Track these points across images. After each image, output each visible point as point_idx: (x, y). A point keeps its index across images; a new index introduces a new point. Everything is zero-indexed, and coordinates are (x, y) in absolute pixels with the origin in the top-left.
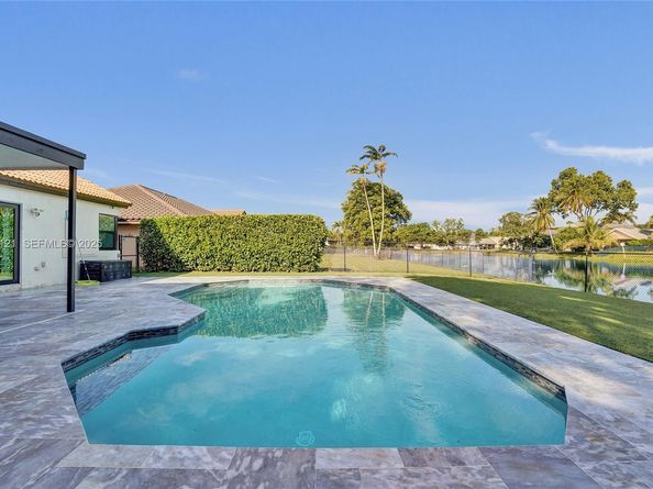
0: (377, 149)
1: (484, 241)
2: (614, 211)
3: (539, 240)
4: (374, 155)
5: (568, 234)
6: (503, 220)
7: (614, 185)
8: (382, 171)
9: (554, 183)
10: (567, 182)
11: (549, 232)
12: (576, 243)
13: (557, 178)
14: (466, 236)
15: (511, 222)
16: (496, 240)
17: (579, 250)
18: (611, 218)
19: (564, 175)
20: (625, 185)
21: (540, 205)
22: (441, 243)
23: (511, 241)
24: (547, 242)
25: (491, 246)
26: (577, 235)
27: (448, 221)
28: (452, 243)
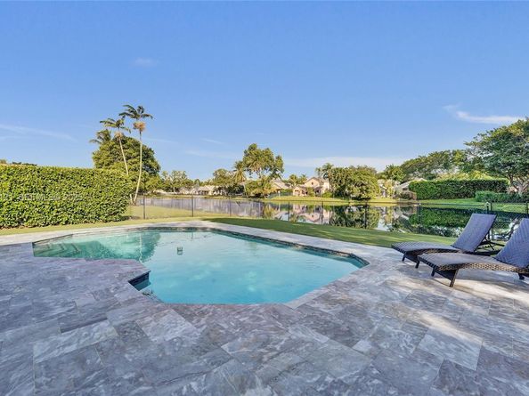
0: (136, 109)
1: (201, 188)
2: (274, 173)
3: (237, 189)
4: (135, 113)
5: (253, 185)
6: (215, 174)
7: (274, 157)
8: (141, 130)
9: (245, 152)
10: (253, 152)
11: (243, 184)
12: (257, 191)
13: (247, 149)
14: (189, 184)
15: (220, 176)
16: (210, 188)
17: (258, 196)
18: (272, 176)
19: (252, 148)
20: (278, 158)
21: (239, 166)
22: (168, 189)
23: (220, 189)
24: (241, 189)
25: (206, 192)
26: (258, 187)
27: (174, 172)
28: (177, 190)
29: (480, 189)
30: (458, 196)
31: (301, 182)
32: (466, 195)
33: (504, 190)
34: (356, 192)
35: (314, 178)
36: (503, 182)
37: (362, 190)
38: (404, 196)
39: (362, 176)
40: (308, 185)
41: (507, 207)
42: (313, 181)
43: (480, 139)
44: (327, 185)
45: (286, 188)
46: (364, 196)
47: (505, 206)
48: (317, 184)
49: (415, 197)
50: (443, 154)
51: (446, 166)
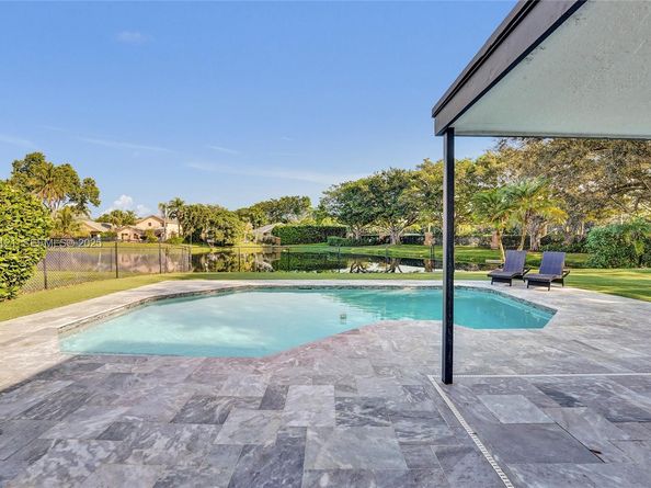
2: (81, 205)
7: (81, 182)
10: (35, 166)
20: (88, 182)
29: (330, 235)
30: (314, 241)
31: (129, 221)
32: (320, 240)
33: (344, 236)
34: (220, 236)
35: (153, 217)
36: (345, 229)
37: (226, 235)
38: (268, 242)
39: (226, 218)
40: (143, 226)
41: (344, 250)
42: (151, 220)
43: (334, 189)
44: (173, 227)
45: (104, 230)
46: (228, 241)
47: (353, 249)
48: (156, 225)
49: (279, 242)
50: (293, 199)
51: (296, 211)
